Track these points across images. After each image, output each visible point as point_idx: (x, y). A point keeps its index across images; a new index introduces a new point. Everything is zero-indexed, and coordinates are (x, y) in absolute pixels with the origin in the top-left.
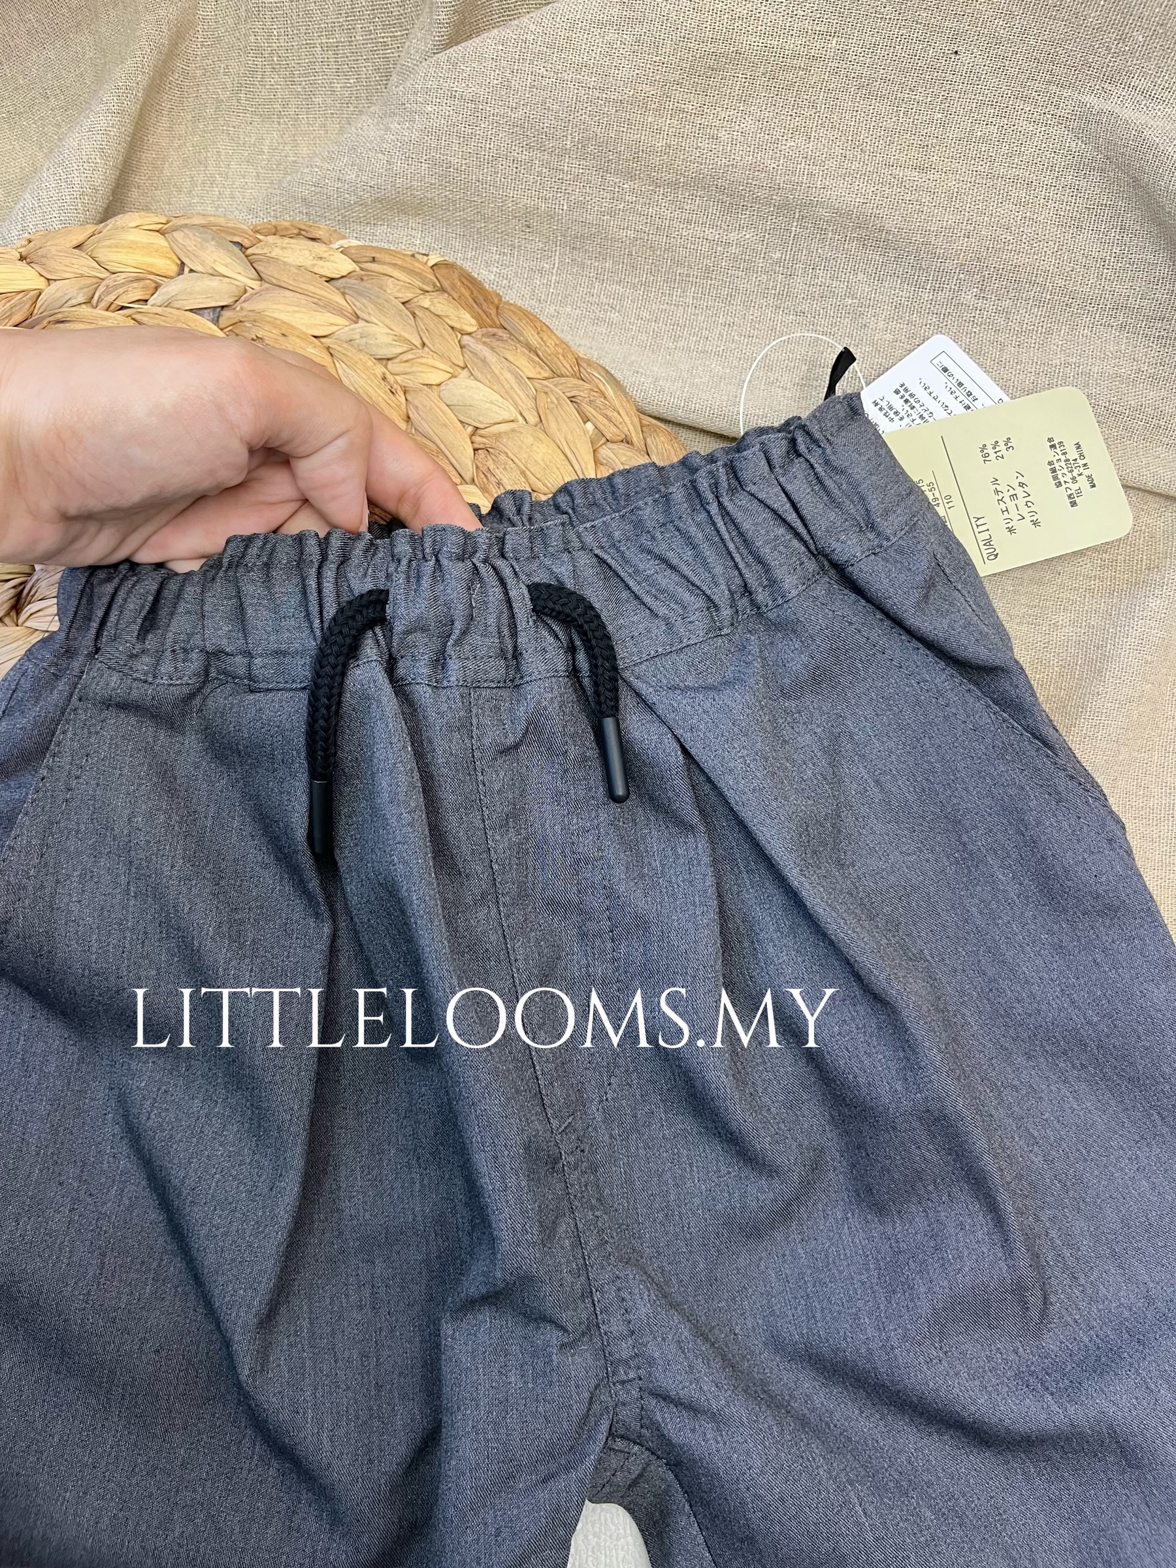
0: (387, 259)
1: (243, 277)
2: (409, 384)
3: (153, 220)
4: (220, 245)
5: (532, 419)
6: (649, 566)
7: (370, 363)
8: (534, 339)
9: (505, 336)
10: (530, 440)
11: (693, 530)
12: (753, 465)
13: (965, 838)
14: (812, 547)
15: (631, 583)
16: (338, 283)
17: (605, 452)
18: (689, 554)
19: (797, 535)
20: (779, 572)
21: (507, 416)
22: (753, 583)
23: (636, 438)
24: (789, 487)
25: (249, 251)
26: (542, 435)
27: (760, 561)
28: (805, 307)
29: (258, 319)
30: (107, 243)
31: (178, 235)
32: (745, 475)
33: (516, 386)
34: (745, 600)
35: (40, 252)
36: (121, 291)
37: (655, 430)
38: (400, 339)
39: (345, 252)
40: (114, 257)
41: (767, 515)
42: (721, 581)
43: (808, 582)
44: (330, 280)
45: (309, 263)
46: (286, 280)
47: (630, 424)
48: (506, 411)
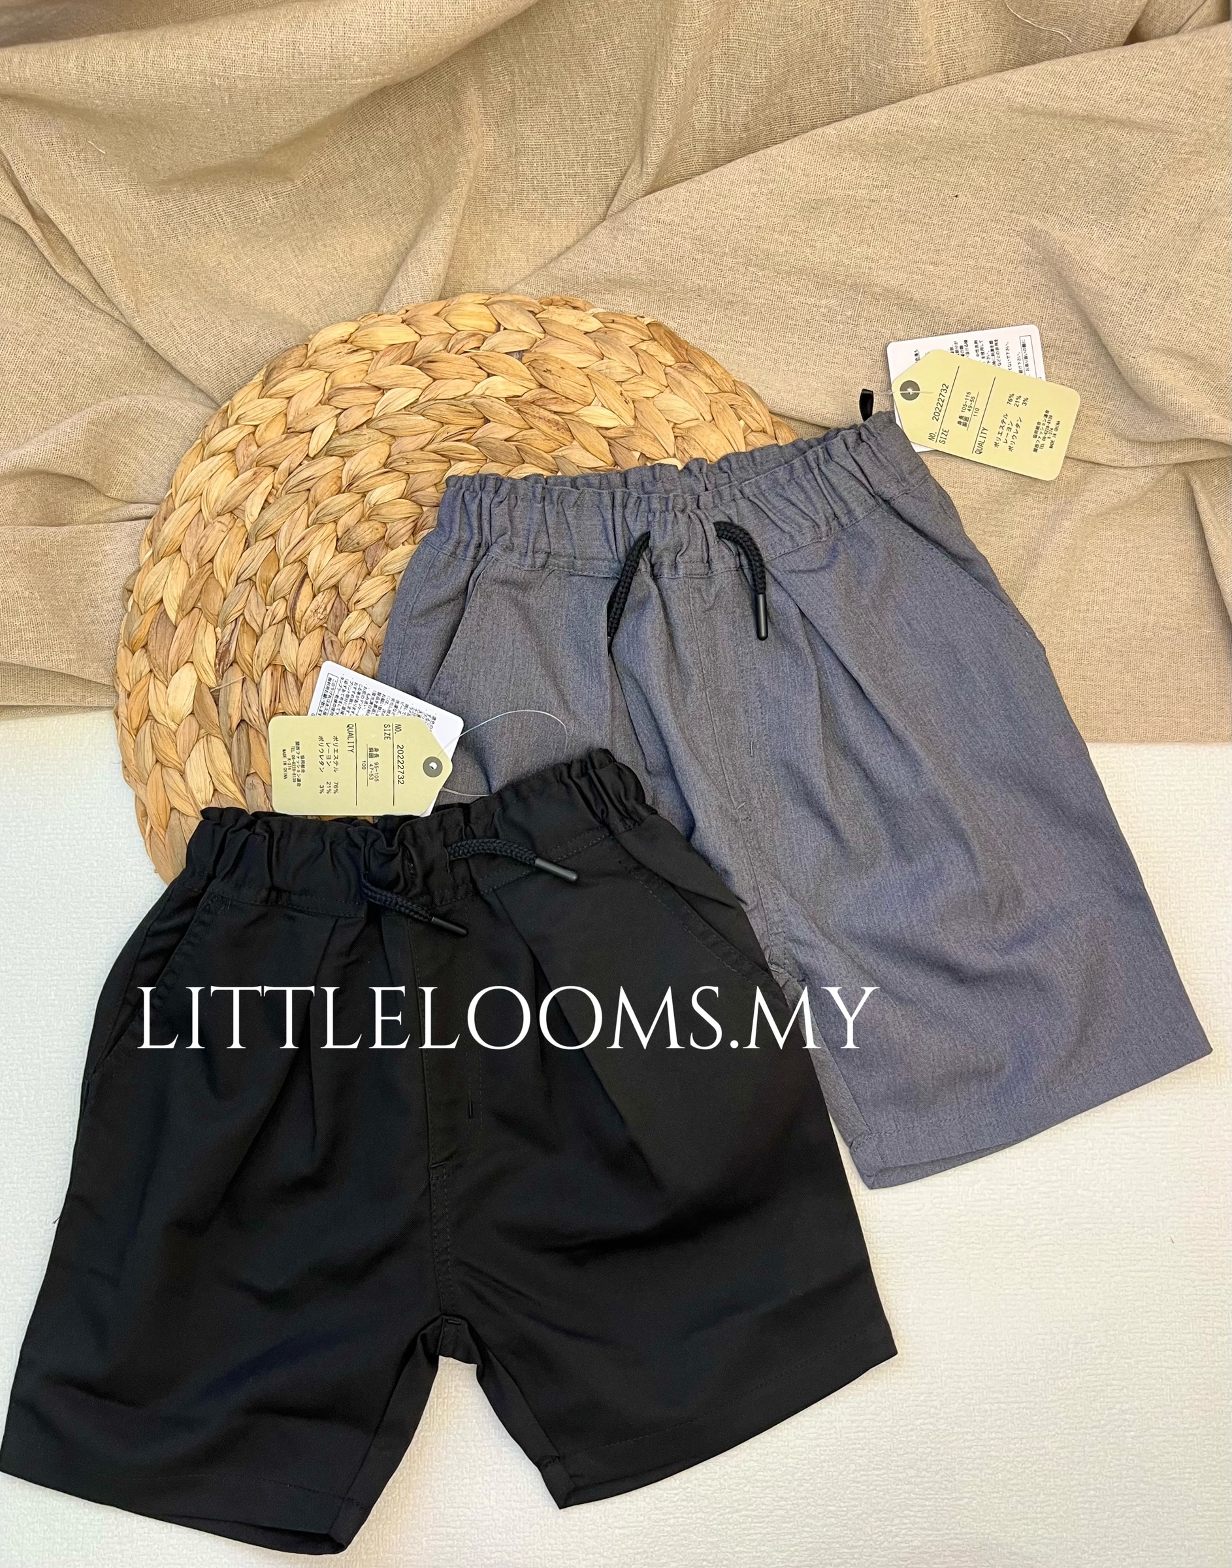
0: (621, 320)
1: (535, 331)
2: (636, 397)
3: (482, 297)
4: (522, 313)
5: (709, 418)
6: (781, 504)
7: (613, 385)
8: (709, 371)
9: (692, 368)
10: (708, 432)
11: (805, 483)
12: (837, 446)
13: (958, 656)
14: (871, 491)
15: (770, 514)
16: (591, 335)
17: (751, 438)
18: (802, 497)
19: (863, 485)
20: (853, 506)
21: (693, 416)
22: (839, 513)
23: (769, 430)
24: (857, 458)
25: (538, 316)
26: (715, 429)
27: (842, 499)
28: (866, 345)
29: (546, 358)
30: (455, 312)
31: (496, 307)
32: (833, 452)
33: (698, 398)
34: (835, 522)
35: (415, 318)
36: (465, 342)
37: (779, 424)
38: (630, 369)
39: (595, 316)
40: (462, 321)
41: (845, 474)
42: (821, 511)
43: (870, 511)
44: (586, 333)
45: (575, 323)
46: (561, 333)
47: (765, 421)
48: (692, 413)
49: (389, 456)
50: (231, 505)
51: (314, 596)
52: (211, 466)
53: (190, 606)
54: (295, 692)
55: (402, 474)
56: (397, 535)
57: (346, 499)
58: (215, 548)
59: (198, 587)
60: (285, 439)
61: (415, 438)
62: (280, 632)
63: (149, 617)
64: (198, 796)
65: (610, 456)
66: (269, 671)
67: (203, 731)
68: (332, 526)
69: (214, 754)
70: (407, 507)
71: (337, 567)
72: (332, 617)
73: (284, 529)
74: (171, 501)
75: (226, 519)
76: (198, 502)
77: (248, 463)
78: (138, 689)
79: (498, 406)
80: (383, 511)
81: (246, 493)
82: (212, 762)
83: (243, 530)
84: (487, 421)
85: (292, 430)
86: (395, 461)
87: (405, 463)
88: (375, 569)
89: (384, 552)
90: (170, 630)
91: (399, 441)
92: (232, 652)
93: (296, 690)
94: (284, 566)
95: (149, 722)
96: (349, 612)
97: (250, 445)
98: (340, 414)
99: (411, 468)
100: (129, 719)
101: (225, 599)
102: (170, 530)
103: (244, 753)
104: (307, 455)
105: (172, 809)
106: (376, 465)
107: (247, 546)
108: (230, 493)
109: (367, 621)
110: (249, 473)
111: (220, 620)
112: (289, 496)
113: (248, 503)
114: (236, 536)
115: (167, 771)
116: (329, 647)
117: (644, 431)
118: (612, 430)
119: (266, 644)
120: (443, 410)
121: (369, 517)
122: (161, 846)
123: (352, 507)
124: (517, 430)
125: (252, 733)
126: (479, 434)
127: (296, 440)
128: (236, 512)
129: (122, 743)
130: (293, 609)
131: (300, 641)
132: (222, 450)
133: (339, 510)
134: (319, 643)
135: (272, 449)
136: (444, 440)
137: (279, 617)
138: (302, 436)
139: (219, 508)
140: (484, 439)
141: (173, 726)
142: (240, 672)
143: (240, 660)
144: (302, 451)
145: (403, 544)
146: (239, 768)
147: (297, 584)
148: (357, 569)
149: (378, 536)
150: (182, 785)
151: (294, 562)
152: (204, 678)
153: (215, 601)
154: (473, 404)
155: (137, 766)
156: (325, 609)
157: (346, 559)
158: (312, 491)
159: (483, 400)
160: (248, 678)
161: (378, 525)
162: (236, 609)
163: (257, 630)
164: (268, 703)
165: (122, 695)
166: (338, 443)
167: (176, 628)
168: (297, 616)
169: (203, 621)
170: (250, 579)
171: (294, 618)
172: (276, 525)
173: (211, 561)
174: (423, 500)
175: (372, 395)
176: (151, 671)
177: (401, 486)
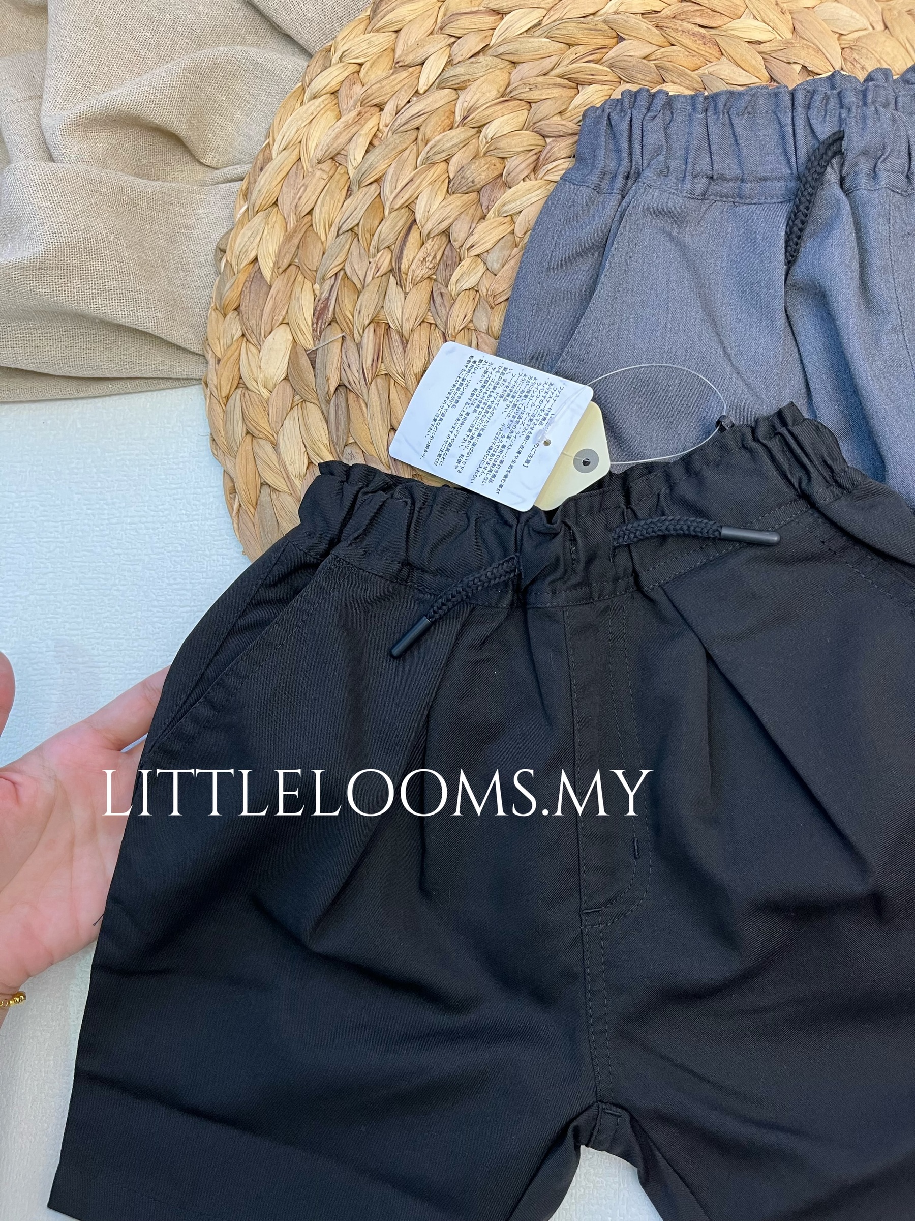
5: (880, 27)
21: (861, 26)
48: (863, 22)
49: (509, 85)
50: (333, 150)
51: (423, 244)
52: (312, 108)
53: (286, 262)
54: (400, 349)
55: (523, 103)
56: (518, 170)
57: (459, 134)
58: (314, 198)
59: (296, 241)
60: (393, 74)
61: (538, 62)
62: (385, 284)
63: (242, 277)
64: (290, 468)
65: (765, 71)
66: (372, 326)
67: (297, 397)
68: (444, 165)
69: (310, 421)
70: (529, 139)
71: (448, 209)
72: (442, 266)
73: (391, 171)
74: (268, 151)
75: (327, 166)
76: (297, 150)
77: (351, 103)
78: (229, 353)
79: (633, 20)
80: (502, 144)
81: (350, 135)
82: (307, 429)
83: (345, 177)
84: (620, 39)
85: (400, 64)
86: (515, 89)
87: (527, 89)
88: (491, 211)
89: (502, 191)
90: (265, 289)
91: (519, 67)
92: (331, 309)
93: (401, 349)
94: (390, 213)
95: (239, 391)
96: (460, 260)
97: (354, 83)
98: (454, 43)
99: (534, 95)
100: (219, 387)
101: (324, 254)
102: (267, 183)
103: (343, 419)
104: (417, 92)
105: (262, 485)
106: (494, 93)
107: (349, 193)
108: (332, 136)
109: (481, 268)
110: (354, 114)
111: (319, 275)
112: (395, 136)
113: (352, 145)
114: (338, 182)
115: (258, 443)
116: (438, 299)
117: (805, 42)
118: (767, 44)
119: (368, 301)
120: (572, 29)
121: (485, 154)
122: (250, 525)
123: (465, 143)
124: (657, 48)
125: (351, 396)
126: (612, 53)
127: (404, 74)
128: (338, 158)
129: (210, 411)
130: (400, 258)
131: (406, 294)
132: (324, 91)
133: (452, 147)
134: (428, 295)
135: (378, 85)
136: (572, 62)
137: (385, 267)
138: (411, 69)
139: (319, 154)
140: (619, 59)
141: (265, 393)
142: (339, 330)
143: (340, 318)
144: (411, 86)
145: (523, 179)
146: (337, 436)
147: (404, 231)
148: (472, 210)
149: (496, 173)
150: (274, 457)
151: (401, 207)
152: (301, 340)
153: (313, 257)
154: (605, 22)
155: (226, 438)
156: (435, 257)
157: (457, 201)
158: (421, 129)
159: (616, 16)
160: (348, 337)
161: (495, 161)
162: (336, 263)
163: (359, 286)
164: (369, 362)
165: (212, 361)
166: (452, 73)
167: (271, 287)
168: (403, 266)
169: (300, 278)
170: (351, 230)
171: (399, 268)
172: (382, 166)
173: (310, 213)
174: (547, 130)
175: (490, 20)
176: (243, 335)
177: (522, 116)
